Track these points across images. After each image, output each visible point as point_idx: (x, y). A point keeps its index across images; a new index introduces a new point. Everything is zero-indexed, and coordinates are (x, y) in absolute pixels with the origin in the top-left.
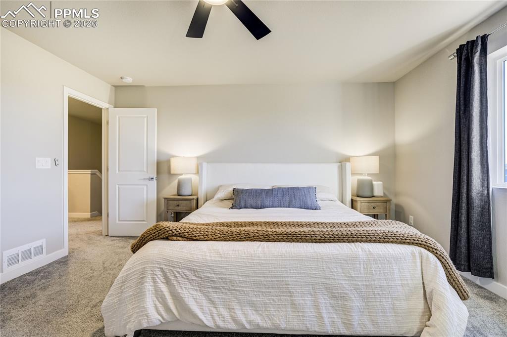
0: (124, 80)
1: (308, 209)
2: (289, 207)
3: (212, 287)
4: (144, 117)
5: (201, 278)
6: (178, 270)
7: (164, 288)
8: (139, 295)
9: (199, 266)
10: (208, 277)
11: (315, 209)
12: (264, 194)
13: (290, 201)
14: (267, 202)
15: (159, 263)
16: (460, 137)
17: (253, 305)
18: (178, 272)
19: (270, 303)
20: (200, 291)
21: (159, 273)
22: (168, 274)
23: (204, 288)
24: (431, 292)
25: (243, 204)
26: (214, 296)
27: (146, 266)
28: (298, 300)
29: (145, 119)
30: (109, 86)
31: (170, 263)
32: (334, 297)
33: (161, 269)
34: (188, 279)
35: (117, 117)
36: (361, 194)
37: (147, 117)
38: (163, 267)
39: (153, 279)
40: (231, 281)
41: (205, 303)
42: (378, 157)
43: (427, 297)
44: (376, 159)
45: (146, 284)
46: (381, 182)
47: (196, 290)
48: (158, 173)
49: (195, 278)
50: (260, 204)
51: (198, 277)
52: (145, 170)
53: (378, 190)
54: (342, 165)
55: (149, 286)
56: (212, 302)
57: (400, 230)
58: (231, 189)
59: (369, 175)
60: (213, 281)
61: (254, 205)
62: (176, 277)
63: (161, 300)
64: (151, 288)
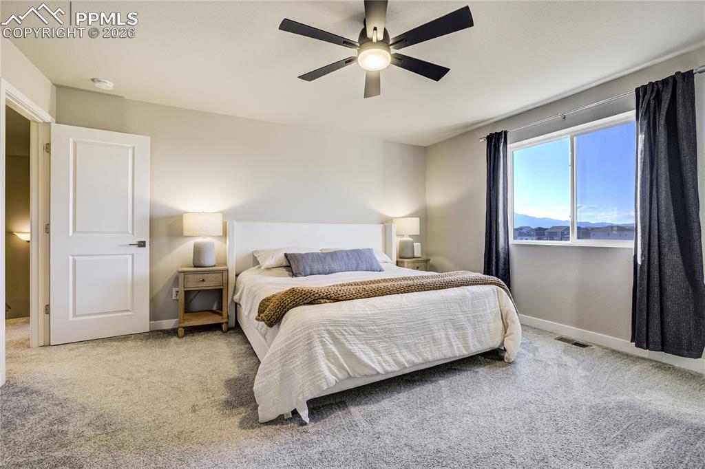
0: (97, 85)
1: (374, 271)
2: (356, 270)
3: (376, 339)
4: (128, 148)
5: (365, 331)
6: (345, 328)
7: (333, 348)
8: (311, 361)
9: (363, 321)
10: (372, 330)
11: (380, 271)
12: (329, 258)
13: (358, 265)
14: (335, 266)
15: (324, 325)
16: (490, 205)
17: (407, 347)
18: (345, 330)
19: (419, 343)
20: (367, 344)
21: (326, 335)
22: (336, 334)
23: (369, 340)
24: (507, 313)
25: (308, 270)
26: (379, 346)
27: (310, 331)
28: (437, 335)
29: (130, 151)
30: (50, 83)
31: (336, 323)
32: (457, 328)
33: (328, 330)
34: (354, 335)
35: (71, 140)
36: (404, 255)
37: (134, 147)
38: (330, 328)
39: (322, 342)
40: (390, 330)
41: (372, 354)
42: (419, 219)
43: (504, 317)
44: (417, 220)
45: (316, 348)
46: (419, 244)
47: (363, 344)
48: (151, 235)
49: (360, 333)
50: (328, 270)
51: (363, 331)
52: (130, 231)
53: (417, 253)
54: (385, 226)
55: (319, 350)
56: (377, 352)
57: (465, 276)
58: (282, 255)
59: (410, 236)
60: (376, 333)
61: (321, 271)
62: (344, 335)
63: (332, 361)
64: (321, 351)
